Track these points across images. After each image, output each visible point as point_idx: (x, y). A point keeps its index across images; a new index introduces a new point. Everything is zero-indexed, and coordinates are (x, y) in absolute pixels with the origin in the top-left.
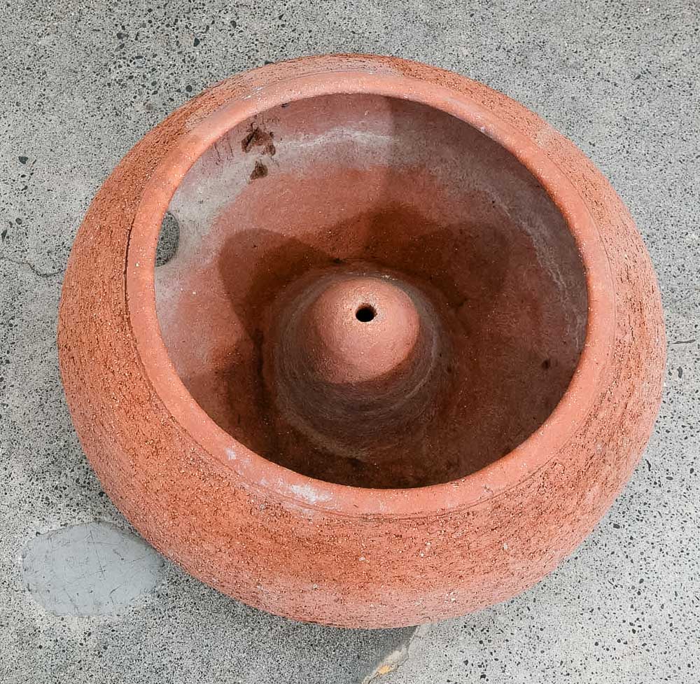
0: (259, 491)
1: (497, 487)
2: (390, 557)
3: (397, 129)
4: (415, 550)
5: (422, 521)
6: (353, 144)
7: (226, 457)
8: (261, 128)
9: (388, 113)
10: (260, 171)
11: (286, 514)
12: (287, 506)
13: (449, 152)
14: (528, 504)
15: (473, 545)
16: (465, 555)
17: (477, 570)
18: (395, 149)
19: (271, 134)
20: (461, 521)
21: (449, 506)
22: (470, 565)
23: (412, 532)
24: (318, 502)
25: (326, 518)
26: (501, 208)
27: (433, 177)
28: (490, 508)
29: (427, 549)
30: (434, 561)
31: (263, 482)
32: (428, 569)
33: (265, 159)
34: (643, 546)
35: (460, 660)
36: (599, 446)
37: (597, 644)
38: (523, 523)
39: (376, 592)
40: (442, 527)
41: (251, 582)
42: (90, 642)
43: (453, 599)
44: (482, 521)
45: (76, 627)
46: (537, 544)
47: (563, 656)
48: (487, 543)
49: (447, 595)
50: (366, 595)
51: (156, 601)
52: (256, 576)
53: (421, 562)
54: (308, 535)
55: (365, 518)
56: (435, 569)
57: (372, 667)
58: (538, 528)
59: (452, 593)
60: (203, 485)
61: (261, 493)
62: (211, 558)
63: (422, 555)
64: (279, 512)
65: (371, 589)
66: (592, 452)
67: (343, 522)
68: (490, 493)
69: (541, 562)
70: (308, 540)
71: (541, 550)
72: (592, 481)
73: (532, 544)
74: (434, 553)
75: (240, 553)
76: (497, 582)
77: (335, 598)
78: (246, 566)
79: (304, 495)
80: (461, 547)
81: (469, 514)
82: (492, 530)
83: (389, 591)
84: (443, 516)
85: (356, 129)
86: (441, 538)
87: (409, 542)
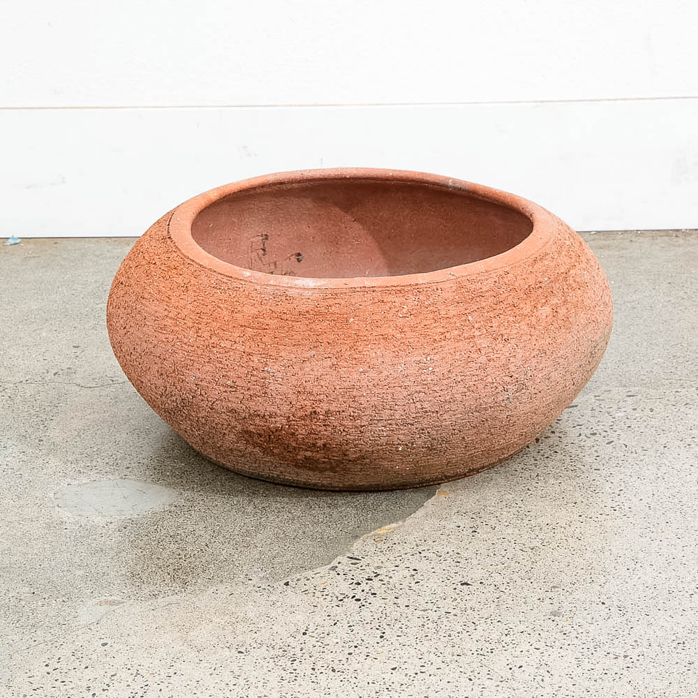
0: (268, 288)
1: (460, 275)
2: (374, 317)
4: (394, 310)
5: (400, 291)
7: (243, 275)
15: (443, 312)
16: (437, 319)
17: (448, 335)
20: (432, 293)
21: (421, 282)
22: (442, 330)
23: (391, 298)
24: (315, 286)
25: (322, 294)
28: (455, 288)
29: (404, 311)
30: (412, 320)
31: (271, 283)
32: (406, 329)
34: (622, 476)
35: (453, 526)
36: (546, 279)
37: (580, 516)
38: (484, 304)
39: (365, 353)
40: (416, 295)
41: (260, 365)
42: (111, 526)
43: (431, 369)
44: (449, 295)
45: (99, 521)
46: (499, 326)
47: (549, 522)
48: (455, 313)
49: (425, 360)
50: (355, 356)
51: (173, 508)
52: (264, 356)
53: (400, 322)
54: (307, 309)
55: (354, 290)
56: (413, 328)
57: (370, 531)
58: (497, 312)
59: (429, 359)
60: (223, 297)
61: (270, 289)
62: (227, 355)
63: (401, 316)
64: (284, 298)
65: (360, 348)
66: (541, 280)
67: (335, 295)
68: (454, 277)
69: (505, 350)
70: (307, 312)
71: (502, 335)
72: (544, 301)
73: (493, 326)
74: (411, 315)
75: (252, 339)
76: (468, 355)
77: (330, 364)
78: (257, 349)
79: (304, 284)
80: (432, 312)
81: (437, 289)
82: (458, 303)
83: (375, 351)
84: (417, 288)
86: (416, 303)
87: (389, 305)
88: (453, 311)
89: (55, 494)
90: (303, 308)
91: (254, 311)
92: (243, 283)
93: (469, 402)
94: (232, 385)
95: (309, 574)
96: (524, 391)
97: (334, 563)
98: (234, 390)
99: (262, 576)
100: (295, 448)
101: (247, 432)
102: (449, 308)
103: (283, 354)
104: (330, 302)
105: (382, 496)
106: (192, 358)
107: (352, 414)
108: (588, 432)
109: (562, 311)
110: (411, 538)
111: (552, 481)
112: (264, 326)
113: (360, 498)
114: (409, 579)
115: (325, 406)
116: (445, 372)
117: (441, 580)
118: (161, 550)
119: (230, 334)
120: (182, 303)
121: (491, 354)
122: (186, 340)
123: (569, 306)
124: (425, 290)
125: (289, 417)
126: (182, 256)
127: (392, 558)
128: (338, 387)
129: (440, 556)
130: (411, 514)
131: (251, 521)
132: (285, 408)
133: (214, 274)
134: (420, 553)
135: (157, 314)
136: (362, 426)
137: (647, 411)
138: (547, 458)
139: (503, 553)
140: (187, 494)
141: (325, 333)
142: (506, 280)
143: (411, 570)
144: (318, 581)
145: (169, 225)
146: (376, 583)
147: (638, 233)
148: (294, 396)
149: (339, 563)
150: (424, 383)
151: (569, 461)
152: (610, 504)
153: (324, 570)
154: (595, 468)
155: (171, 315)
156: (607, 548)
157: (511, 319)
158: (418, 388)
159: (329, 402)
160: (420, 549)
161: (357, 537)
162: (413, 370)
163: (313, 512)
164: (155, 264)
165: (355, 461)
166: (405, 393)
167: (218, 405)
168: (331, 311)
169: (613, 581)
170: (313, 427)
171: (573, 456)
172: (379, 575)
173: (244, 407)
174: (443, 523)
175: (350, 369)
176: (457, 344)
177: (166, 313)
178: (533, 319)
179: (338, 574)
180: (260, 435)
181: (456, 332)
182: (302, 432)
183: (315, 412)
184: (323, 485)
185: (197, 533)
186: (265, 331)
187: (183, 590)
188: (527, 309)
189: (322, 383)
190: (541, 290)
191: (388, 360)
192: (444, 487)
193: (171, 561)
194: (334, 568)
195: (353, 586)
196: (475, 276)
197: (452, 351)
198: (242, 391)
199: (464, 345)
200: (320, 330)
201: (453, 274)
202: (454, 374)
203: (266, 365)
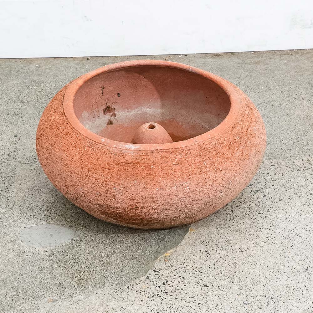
1: (200, 141)
2: (163, 165)
3: (163, 106)
4: (171, 161)
5: (173, 151)
6: (146, 113)
7: (101, 141)
8: (110, 106)
9: (159, 99)
10: (110, 123)
11: (124, 155)
12: (124, 152)
13: (183, 112)
14: (212, 149)
15: (193, 161)
16: (190, 165)
17: (195, 172)
18: (163, 114)
19: (114, 109)
20: (188, 152)
21: (183, 146)
22: (193, 170)
23: (169, 155)
24: (135, 149)
25: (138, 153)
26: (205, 127)
27: (178, 123)
28: (197, 148)
29: (176, 161)
30: (179, 166)
31: (115, 146)
32: (177, 170)
33: (112, 118)
34: (270, 218)
35: (198, 250)
36: (238, 137)
37: (253, 243)
38: (211, 155)
39: (158, 182)
40: (181, 153)
41: (112, 187)
42: (47, 253)
43: (188, 187)
44: (195, 152)
45: (41, 250)
46: (217, 165)
47: (240, 247)
48: (198, 161)
49: (185, 184)
50: (155, 183)
51: (73, 242)
52: (113, 182)
53: (174, 167)
55: (152, 151)
56: (179, 170)
57: (162, 254)
58: (216, 158)
59: (187, 183)
60: (93, 152)
61: (114, 150)
62: (96, 181)
63: (174, 164)
64: (121, 155)
65: (157, 180)
66: (235, 138)
67: (144, 154)
68: (197, 143)
69: (220, 175)
70: (132, 162)
71: (219, 169)
72: (237, 149)
73: (215, 165)
74: (178, 163)
75: (107, 174)
76: (204, 180)
77: (143, 187)
78: (110, 179)
79: (130, 148)
80: (188, 161)
81: (190, 149)
82: (200, 156)
83: (163, 180)
84: (181, 150)
85: (147, 108)
86: (181, 157)
87: (169, 159)
88: (197, 160)
89: (19, 234)
90: (130, 160)
91: (108, 161)
92: (101, 145)
93: (205, 199)
94: (99, 194)
95: (137, 281)
96: (228, 191)
97: (148, 275)
98: (100, 196)
99: (117, 283)
100: (128, 219)
101: (106, 213)
102: (196, 158)
103: (122, 182)
104: (142, 157)
105: (166, 232)
106: (80, 181)
107: (153, 208)
108: (254, 189)
109: (245, 152)
110: (180, 259)
111: (240, 221)
112: (112, 168)
113: (156, 233)
114: (181, 284)
115: (141, 205)
116: (194, 188)
117: (195, 284)
118: (71, 268)
119: (97, 171)
120: (74, 153)
121: (214, 179)
122: (77, 172)
123: (248, 148)
124: (184, 150)
125: (125, 209)
126: (71, 127)
127: (173, 271)
128: (147, 197)
129: (194, 269)
130: (179, 244)
131: (108, 249)
132: (123, 205)
133: (88, 139)
134: (185, 267)
135: (62, 157)
136: (158, 212)
137: (281, 175)
138: (237, 206)
139: (221, 266)
140: (78, 232)
141: (140, 172)
142: (220, 141)
143: (182, 278)
144: (141, 286)
145: (63, 104)
146: (167, 286)
147: (274, 52)
148: (128, 200)
149: (150, 274)
150: (185, 193)
151: (247, 208)
152: (266, 235)
153: (143, 278)
154: (259, 212)
155: (69, 158)
156: (266, 263)
157: (223, 161)
158: (183, 196)
159: (143, 203)
160: (185, 265)
161: (156, 258)
162: (180, 189)
163: (136, 243)
164: (59, 129)
165: (154, 223)
166: (177, 198)
167: (93, 202)
168: (143, 162)
169: (269, 283)
170: (136, 213)
171: (249, 205)
172: (168, 281)
173: (105, 204)
174: (193, 248)
175: (152, 189)
176: (199, 176)
177: (66, 157)
178: (233, 159)
179: (150, 281)
180: (112, 214)
181: (199, 170)
182: (131, 215)
183: (137, 207)
184: (139, 228)
185: (86, 257)
186: (113, 171)
187: (83, 292)
188: (229, 154)
189: (140, 195)
190: (235, 143)
191: (169, 185)
192: (193, 226)
193: (76, 275)
194: (148, 277)
195: (157, 288)
196: (206, 141)
197: (197, 179)
198: (104, 197)
199: (202, 176)
200: (138, 171)
201: (196, 141)
202: (198, 189)
203: (114, 186)
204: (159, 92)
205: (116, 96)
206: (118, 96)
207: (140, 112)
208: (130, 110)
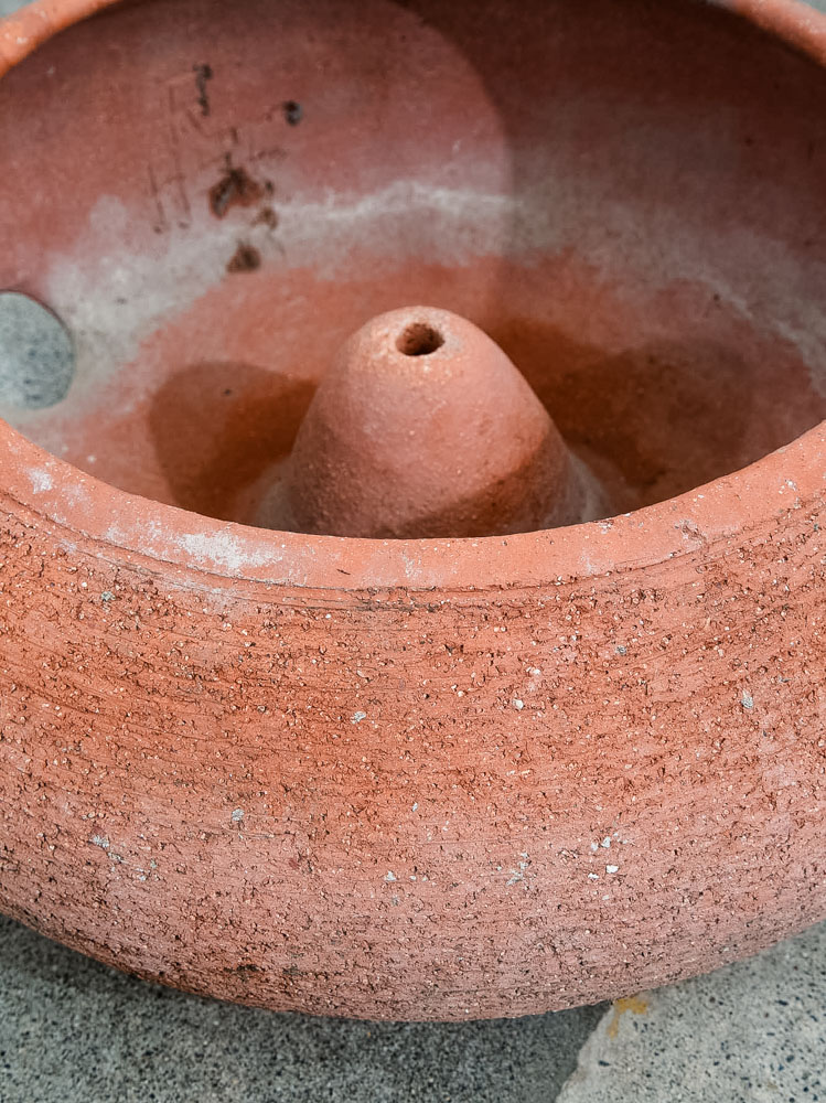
0: (99, 555)
1: (718, 530)
2: (438, 710)
4: (498, 685)
6: (433, 215)
7: (27, 484)
8: (249, 169)
9: (500, 141)
10: (246, 260)
11: (166, 609)
12: (174, 585)
14: (804, 587)
15: (658, 685)
16: (637, 712)
17: (671, 764)
19: (270, 186)
20: (623, 613)
21: (590, 569)
22: (652, 749)
24: (246, 569)
25: (265, 607)
26: (731, 305)
28: (699, 585)
29: (532, 687)
30: (553, 723)
31: (112, 534)
32: (536, 751)
33: (257, 235)
38: (792, 640)
39: (400, 828)
40: (572, 625)
41: (79, 825)
43: (613, 869)
44: (679, 618)
48: (697, 683)
49: (594, 846)
50: (372, 837)
52: (88, 800)
53: (515, 726)
54: (218, 659)
55: (366, 601)
56: (556, 750)
59: (606, 843)
61: (105, 560)
63: (520, 705)
64: (146, 605)
65: (387, 814)
67: (310, 614)
68: (697, 544)
70: (219, 670)
73: (820, 711)
74: (552, 699)
75: (50, 735)
76: (731, 819)
77: (291, 853)
78: (66, 774)
79: (212, 557)
80: (622, 686)
81: (642, 595)
82: (709, 646)
83: (434, 821)
84: (575, 599)
85: (439, 184)
86: (571, 655)
87: (482, 664)
88: (692, 676)
90: (206, 652)
91: (55, 641)
102: (679, 667)
103: (144, 804)
104: (294, 640)
112: (84, 702)
115: (282, 959)
116: (658, 872)
124: (602, 602)
125: (178, 964)
128: (317, 918)
132: (163, 946)
141: (274, 751)
148: (187, 925)
150: (591, 906)
158: (570, 923)
162: (554, 877)
166: (530, 936)
168: (293, 675)
173: (47, 913)
175: (355, 875)
176: (700, 791)
181: (700, 752)
186: (89, 717)
189: (270, 903)
191: (474, 850)
196: (767, 530)
197: (683, 813)
198: (35, 879)
199: (723, 791)
200: (258, 741)
201: (693, 529)
202: (686, 876)
203: (96, 829)
204: (498, 102)
205: (279, 117)
206: (292, 121)
207: (401, 207)
208: (349, 195)
